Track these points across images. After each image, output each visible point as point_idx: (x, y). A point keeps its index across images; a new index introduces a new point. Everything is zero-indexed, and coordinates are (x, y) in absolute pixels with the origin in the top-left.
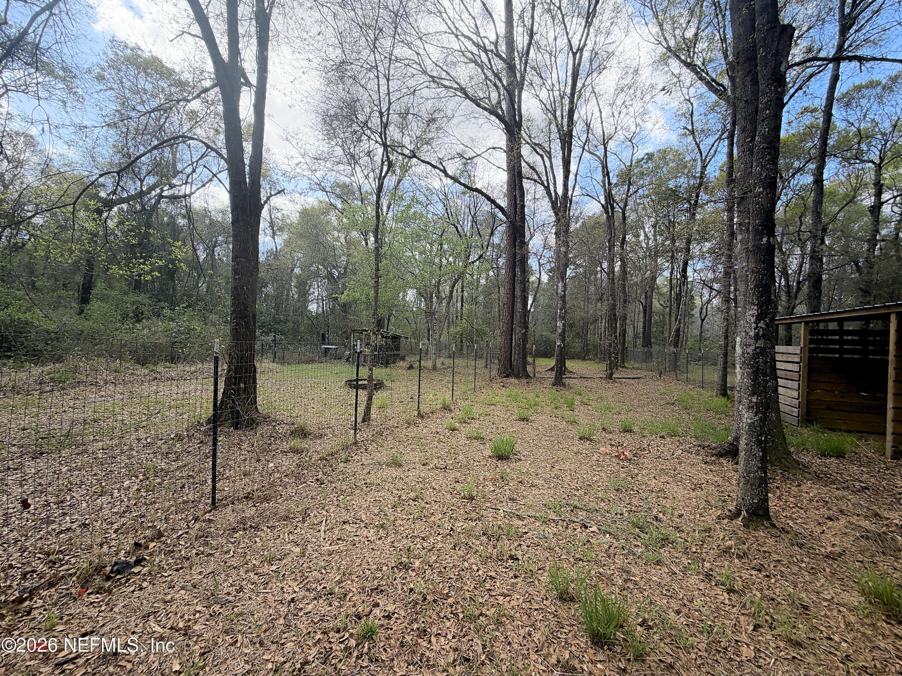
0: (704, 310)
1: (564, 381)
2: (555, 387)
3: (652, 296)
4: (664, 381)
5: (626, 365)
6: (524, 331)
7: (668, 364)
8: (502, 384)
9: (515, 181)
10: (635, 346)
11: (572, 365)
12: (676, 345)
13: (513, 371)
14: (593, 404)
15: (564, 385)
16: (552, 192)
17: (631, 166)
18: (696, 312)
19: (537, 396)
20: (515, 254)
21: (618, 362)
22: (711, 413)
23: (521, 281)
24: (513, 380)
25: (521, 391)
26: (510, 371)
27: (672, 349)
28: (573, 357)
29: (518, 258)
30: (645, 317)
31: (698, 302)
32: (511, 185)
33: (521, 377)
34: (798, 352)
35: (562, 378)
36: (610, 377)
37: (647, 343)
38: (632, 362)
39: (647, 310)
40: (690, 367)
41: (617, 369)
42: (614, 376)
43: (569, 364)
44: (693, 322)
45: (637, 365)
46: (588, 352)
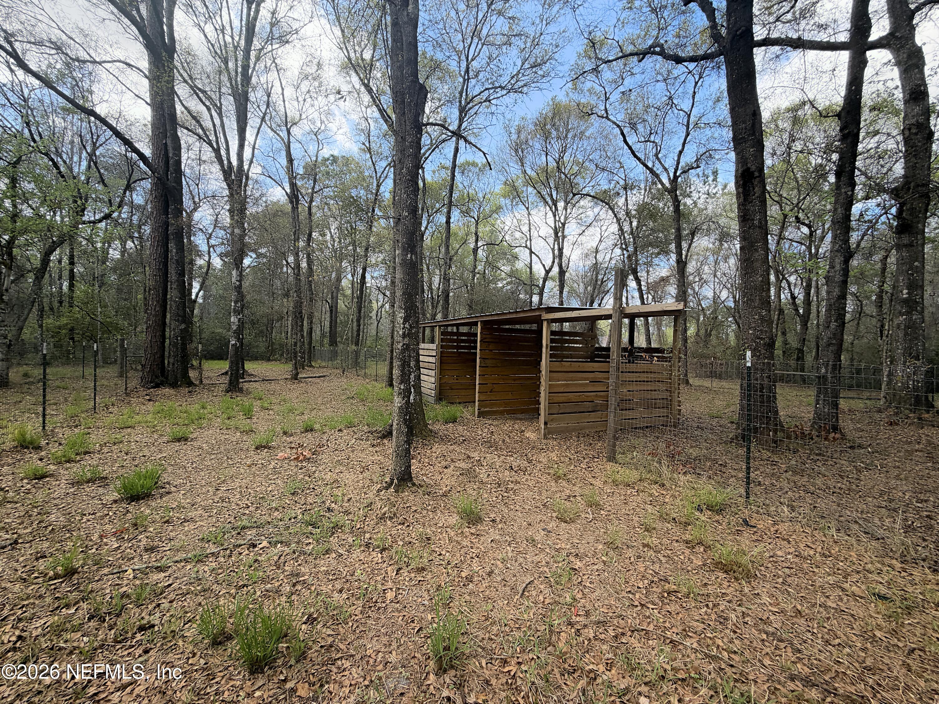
0: (379, 314)
1: (241, 385)
2: (230, 393)
3: (337, 297)
4: (347, 377)
5: (313, 364)
6: (183, 326)
7: (350, 362)
8: (148, 397)
9: (164, 125)
10: (322, 345)
11: (255, 366)
12: (357, 344)
13: (167, 378)
14: (276, 408)
15: (241, 390)
16: (224, 158)
17: (316, 161)
18: (373, 314)
19: (203, 408)
20: (167, 224)
21: (304, 361)
22: (381, 402)
23: (177, 260)
24: (167, 391)
25: (180, 403)
26: (161, 378)
27: (354, 347)
28: (255, 358)
29: (171, 229)
30: (331, 317)
31: (375, 305)
32: (158, 128)
33: (180, 386)
34: (435, 348)
35: (238, 383)
36: (295, 377)
37: (333, 342)
38: (319, 361)
39: (333, 310)
40: (368, 364)
41: (303, 369)
42: (300, 376)
43: (249, 366)
44: (371, 323)
45: (323, 364)
46: (273, 352)
